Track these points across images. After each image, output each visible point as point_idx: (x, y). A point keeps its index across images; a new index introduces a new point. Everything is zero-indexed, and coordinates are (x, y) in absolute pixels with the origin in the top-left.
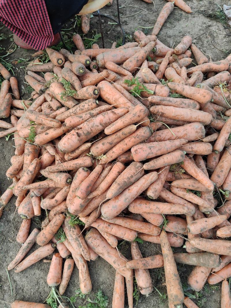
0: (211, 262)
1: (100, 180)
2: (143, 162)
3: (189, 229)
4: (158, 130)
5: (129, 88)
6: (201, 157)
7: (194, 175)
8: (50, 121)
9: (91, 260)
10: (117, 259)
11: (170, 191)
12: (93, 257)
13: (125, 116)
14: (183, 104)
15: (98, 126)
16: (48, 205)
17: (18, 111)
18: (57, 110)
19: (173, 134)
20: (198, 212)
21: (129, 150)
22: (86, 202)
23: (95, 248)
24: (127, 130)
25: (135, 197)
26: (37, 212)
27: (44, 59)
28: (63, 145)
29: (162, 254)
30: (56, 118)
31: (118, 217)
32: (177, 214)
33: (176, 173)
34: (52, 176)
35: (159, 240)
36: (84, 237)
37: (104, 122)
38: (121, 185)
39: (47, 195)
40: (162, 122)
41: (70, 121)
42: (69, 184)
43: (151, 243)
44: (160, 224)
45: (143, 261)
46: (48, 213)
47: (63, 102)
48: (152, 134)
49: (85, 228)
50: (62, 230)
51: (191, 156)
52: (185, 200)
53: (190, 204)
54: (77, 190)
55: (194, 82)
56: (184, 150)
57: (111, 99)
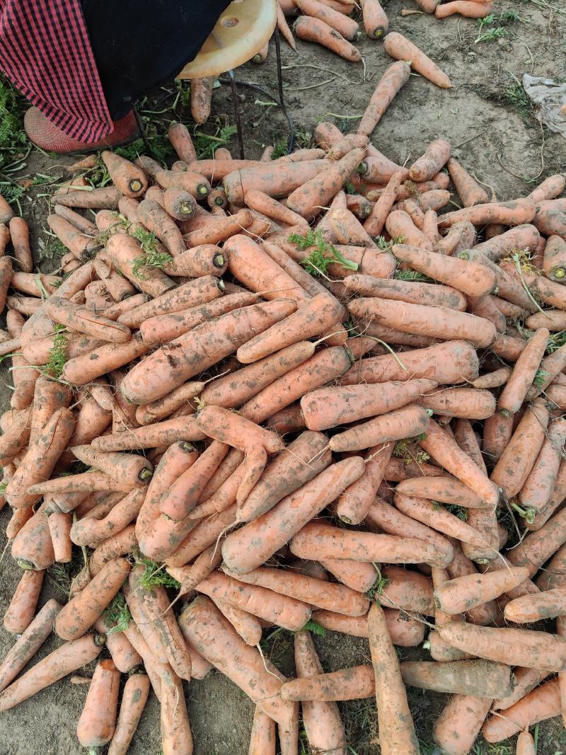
0: (491, 685)
1: (223, 474)
2: (330, 433)
3: (438, 601)
4: (366, 356)
5: (300, 254)
6: (469, 425)
7: (451, 467)
8: (103, 326)
9: (191, 678)
10: (258, 675)
11: (394, 505)
12: (199, 671)
13: (288, 321)
14: (427, 296)
15: (221, 341)
16: (89, 536)
17: (26, 300)
18: (123, 299)
19: (403, 366)
20: (460, 557)
21: (296, 403)
22: (185, 529)
23: (204, 646)
24: (291, 354)
25: (308, 519)
26: (61, 554)
27: (96, 178)
28: (134, 387)
29: (370, 664)
30: (120, 319)
31: (262, 567)
32: (410, 561)
33: (409, 461)
34: (103, 462)
35: (363, 627)
36: (177, 619)
37: (236, 332)
38: (274, 488)
39: (88, 510)
40: (375, 336)
41: (152, 328)
42: (146, 482)
43: (344, 635)
44: (367, 589)
45: (324, 680)
46: (88, 556)
47: (137, 281)
48: (352, 364)
49: (179, 596)
50: (122, 600)
51: (446, 422)
52: (430, 527)
53: (440, 538)
54: (163, 497)
55: (453, 245)
56: (428, 406)
57: (255, 280)
